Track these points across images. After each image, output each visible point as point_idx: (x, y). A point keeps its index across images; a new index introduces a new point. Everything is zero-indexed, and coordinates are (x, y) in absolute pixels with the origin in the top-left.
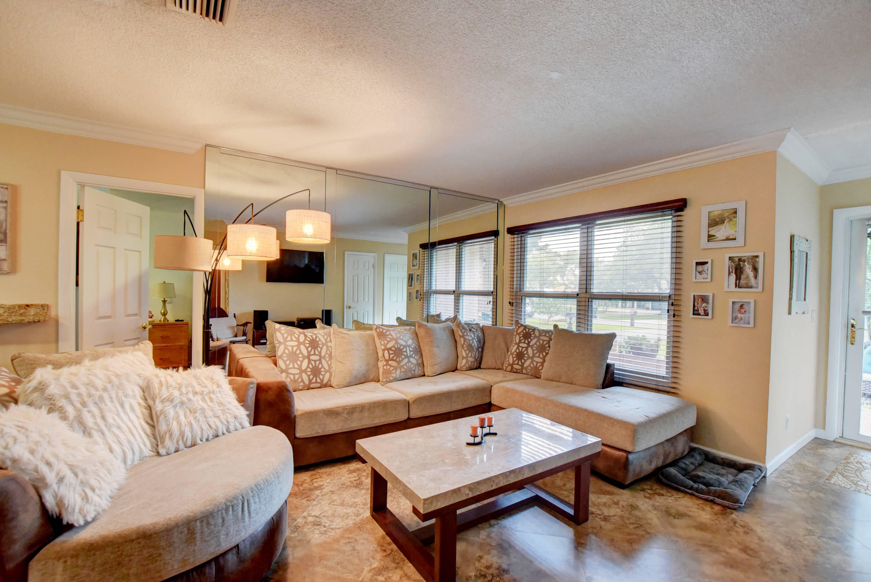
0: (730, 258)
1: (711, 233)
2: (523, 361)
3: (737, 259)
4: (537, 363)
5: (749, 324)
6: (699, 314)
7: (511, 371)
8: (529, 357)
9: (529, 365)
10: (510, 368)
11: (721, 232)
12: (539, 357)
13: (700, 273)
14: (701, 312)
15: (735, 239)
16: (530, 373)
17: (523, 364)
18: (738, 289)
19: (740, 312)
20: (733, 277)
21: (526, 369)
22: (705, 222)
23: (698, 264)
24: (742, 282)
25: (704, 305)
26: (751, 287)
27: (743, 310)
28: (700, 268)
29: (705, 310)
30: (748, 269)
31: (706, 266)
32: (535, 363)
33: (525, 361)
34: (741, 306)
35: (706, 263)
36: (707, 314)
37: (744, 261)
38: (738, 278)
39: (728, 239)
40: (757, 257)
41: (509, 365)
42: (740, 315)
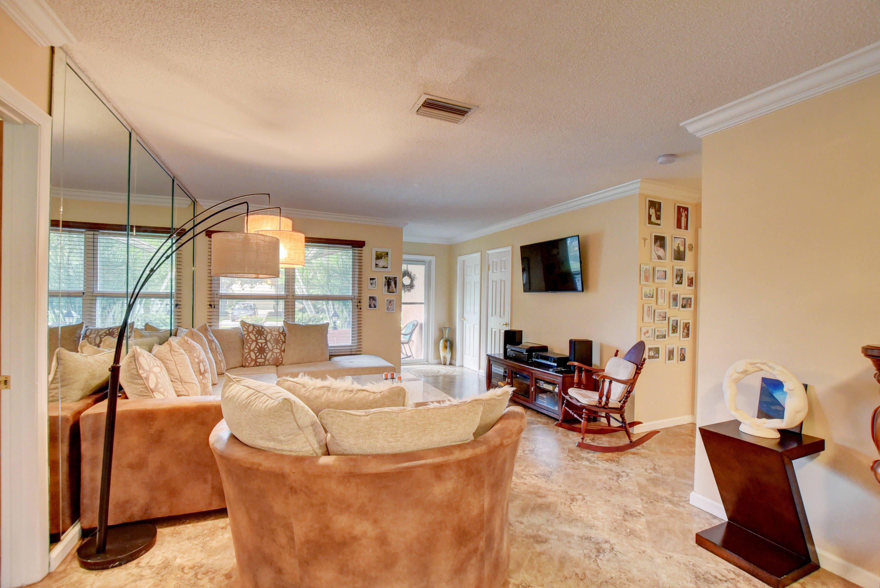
0: (386, 278)
1: (377, 263)
2: (265, 354)
3: (388, 278)
4: (277, 353)
5: (393, 310)
6: (371, 307)
7: (256, 365)
8: (270, 350)
9: (271, 357)
10: (253, 363)
11: (381, 263)
12: (277, 348)
13: (371, 284)
14: (372, 306)
15: (387, 268)
16: (272, 363)
17: (265, 357)
18: (389, 294)
19: (390, 305)
20: (387, 286)
21: (268, 360)
22: (374, 256)
23: (371, 279)
24: (390, 290)
25: (374, 302)
26: (394, 292)
27: (391, 304)
28: (372, 281)
29: (374, 305)
30: (393, 284)
31: (374, 281)
32: (275, 354)
33: (267, 354)
34: (390, 302)
35: (374, 279)
36: (375, 307)
37: (391, 279)
38: (389, 288)
39: (384, 267)
40: (396, 278)
41: (252, 360)
42: (390, 307)
